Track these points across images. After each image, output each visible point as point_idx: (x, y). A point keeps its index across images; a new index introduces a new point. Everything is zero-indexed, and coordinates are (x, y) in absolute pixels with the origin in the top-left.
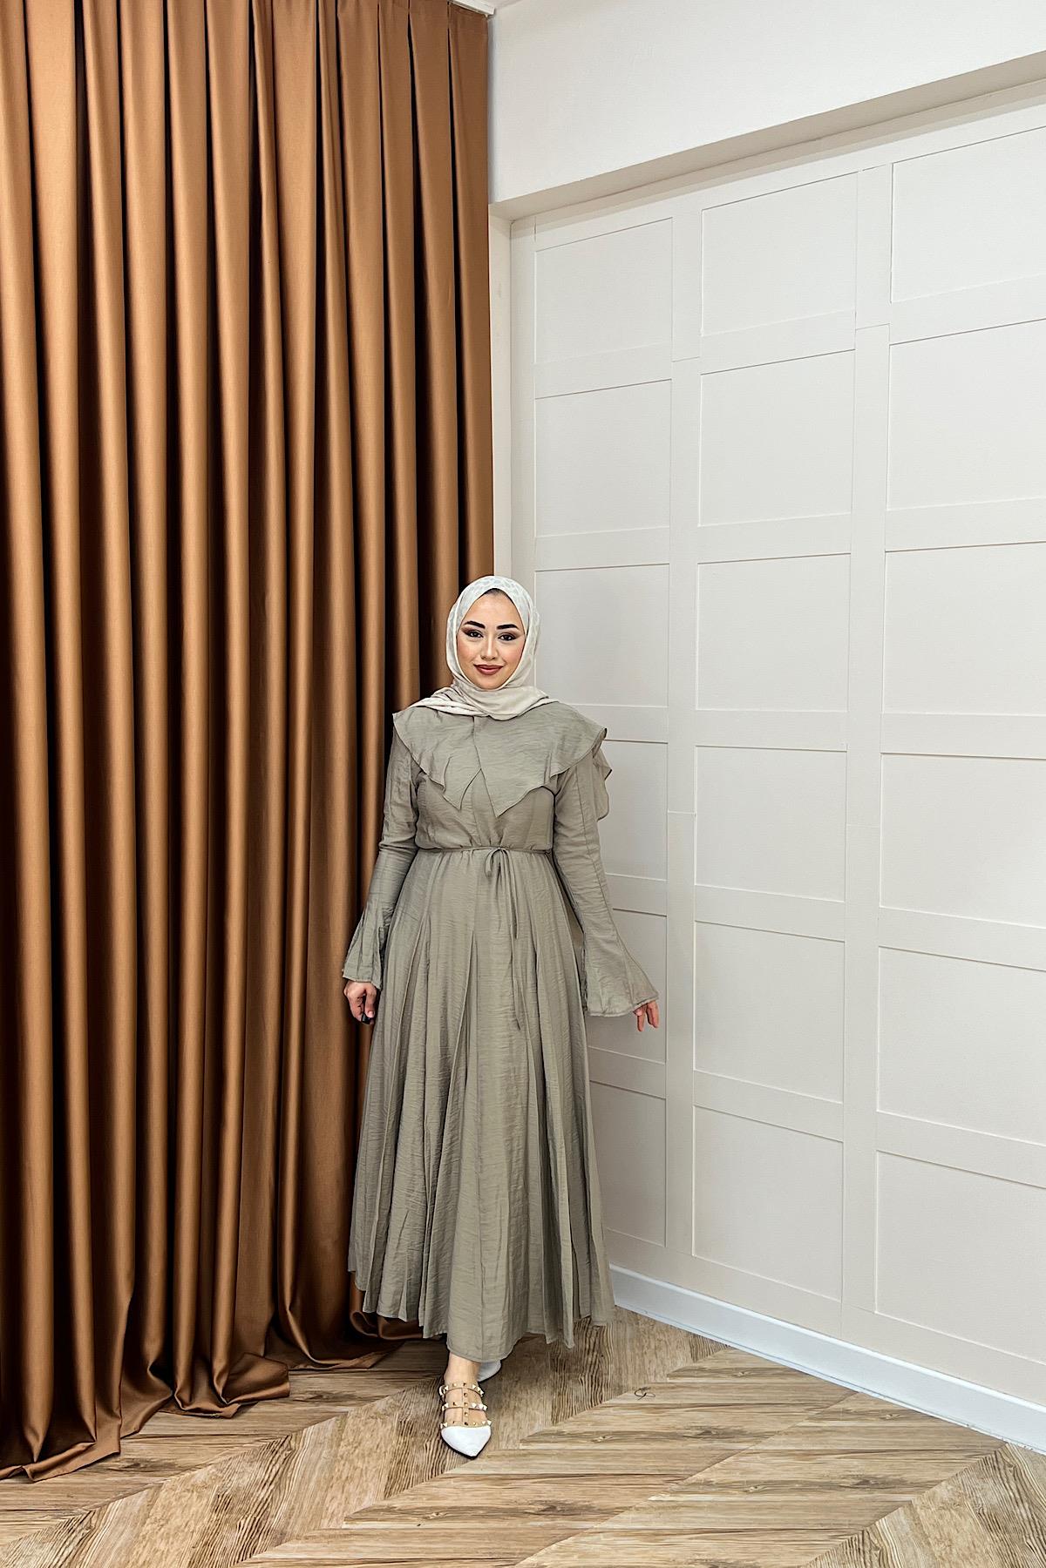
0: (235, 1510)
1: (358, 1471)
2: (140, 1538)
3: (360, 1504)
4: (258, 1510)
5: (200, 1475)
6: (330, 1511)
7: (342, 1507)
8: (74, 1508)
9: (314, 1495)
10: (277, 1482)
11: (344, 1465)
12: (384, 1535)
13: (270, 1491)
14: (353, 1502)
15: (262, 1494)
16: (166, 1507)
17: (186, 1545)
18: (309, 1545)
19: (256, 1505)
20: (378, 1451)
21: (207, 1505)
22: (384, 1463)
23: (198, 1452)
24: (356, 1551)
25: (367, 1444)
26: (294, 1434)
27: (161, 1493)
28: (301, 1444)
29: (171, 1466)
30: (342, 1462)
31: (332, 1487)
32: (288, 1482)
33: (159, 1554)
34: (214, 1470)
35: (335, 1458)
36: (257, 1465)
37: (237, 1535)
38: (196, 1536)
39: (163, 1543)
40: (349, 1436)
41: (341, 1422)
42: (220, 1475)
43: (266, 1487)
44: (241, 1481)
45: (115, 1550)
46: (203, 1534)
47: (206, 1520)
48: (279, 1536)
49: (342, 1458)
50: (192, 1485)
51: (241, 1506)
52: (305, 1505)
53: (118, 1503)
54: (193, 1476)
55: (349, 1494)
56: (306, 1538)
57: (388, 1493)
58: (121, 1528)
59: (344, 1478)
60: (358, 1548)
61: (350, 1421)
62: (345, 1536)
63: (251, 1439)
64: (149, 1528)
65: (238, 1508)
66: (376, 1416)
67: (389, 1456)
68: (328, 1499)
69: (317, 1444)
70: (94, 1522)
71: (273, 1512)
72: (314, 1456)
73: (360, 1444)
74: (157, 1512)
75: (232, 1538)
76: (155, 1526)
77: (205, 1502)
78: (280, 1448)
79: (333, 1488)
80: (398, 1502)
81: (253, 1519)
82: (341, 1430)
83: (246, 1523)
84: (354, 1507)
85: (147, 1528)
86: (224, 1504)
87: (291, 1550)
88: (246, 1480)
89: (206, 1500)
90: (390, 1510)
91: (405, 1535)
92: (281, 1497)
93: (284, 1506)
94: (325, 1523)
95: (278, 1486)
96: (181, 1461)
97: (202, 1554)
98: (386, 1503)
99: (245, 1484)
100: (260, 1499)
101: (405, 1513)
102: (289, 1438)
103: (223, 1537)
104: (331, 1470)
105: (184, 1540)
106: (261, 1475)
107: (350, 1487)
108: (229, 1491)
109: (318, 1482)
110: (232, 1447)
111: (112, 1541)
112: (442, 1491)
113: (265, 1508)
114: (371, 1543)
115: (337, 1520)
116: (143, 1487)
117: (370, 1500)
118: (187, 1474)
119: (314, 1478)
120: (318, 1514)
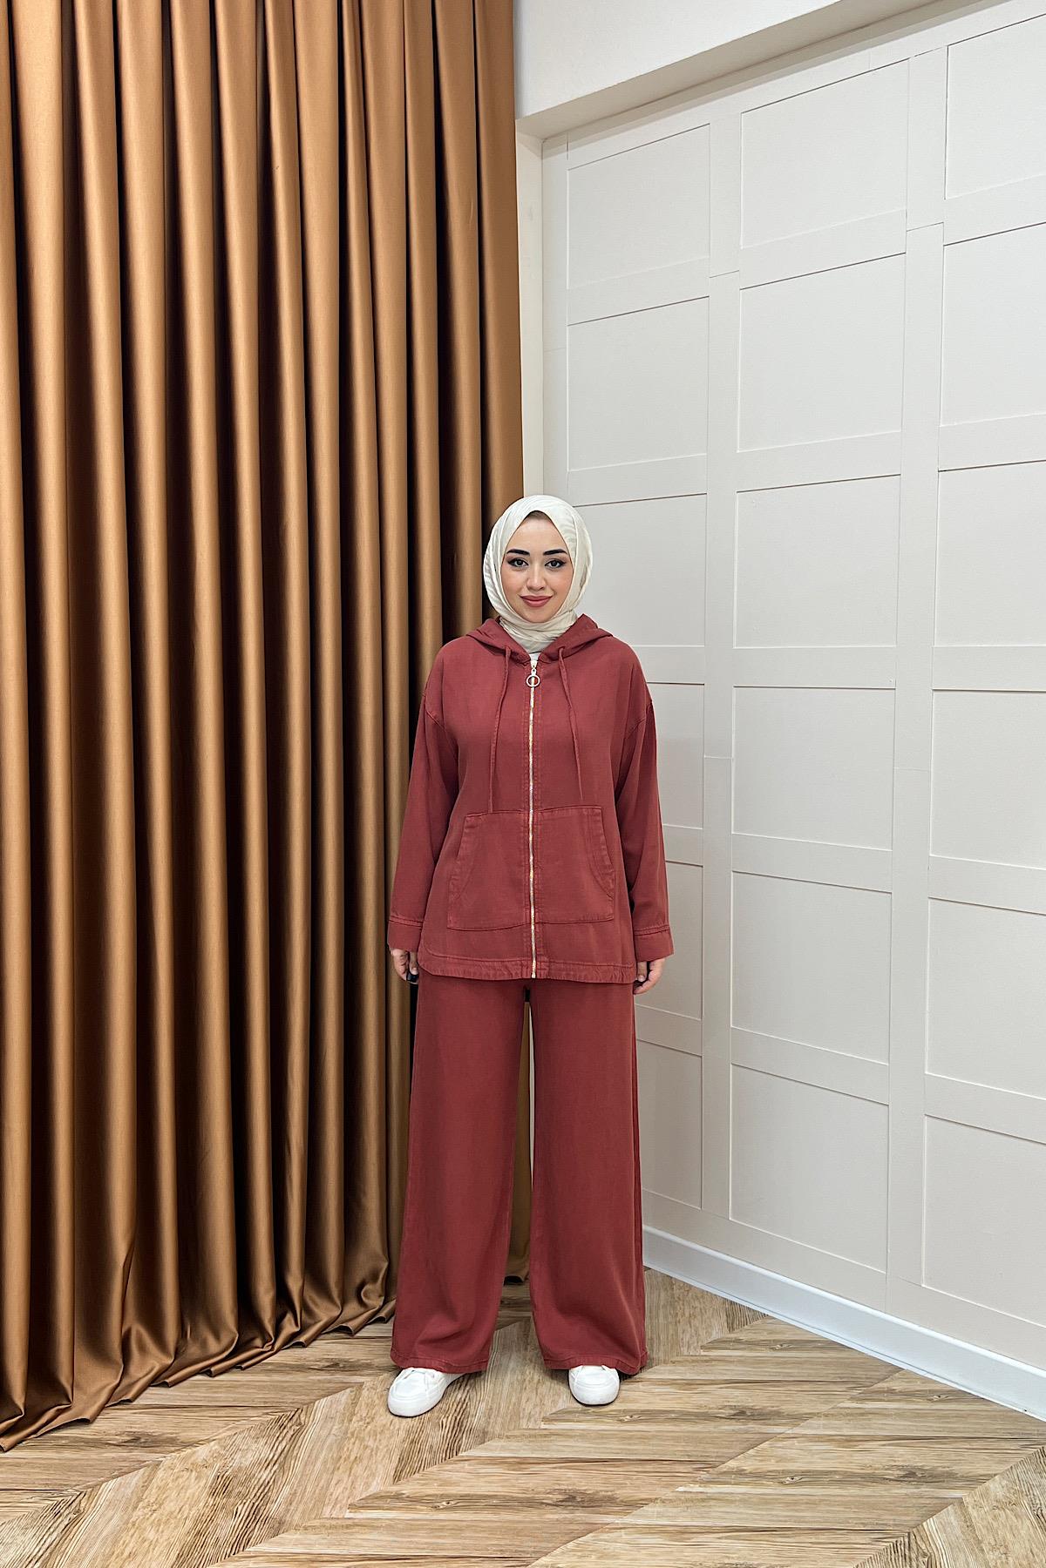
0: (234, 1494)
1: (369, 1450)
2: (130, 1525)
3: (366, 1490)
4: (258, 1494)
5: (202, 1452)
6: (334, 1497)
7: (346, 1494)
8: (64, 1488)
9: (318, 1479)
10: (282, 1462)
11: (354, 1443)
12: (389, 1527)
13: (273, 1472)
14: (360, 1486)
15: (265, 1475)
16: (162, 1489)
17: (178, 1534)
18: (309, 1536)
19: (256, 1488)
20: (392, 1428)
21: (205, 1487)
22: (397, 1441)
23: (203, 1426)
24: (357, 1546)
25: (381, 1420)
26: (305, 1407)
27: (159, 1472)
28: (311, 1419)
29: (172, 1441)
30: (353, 1440)
31: (339, 1468)
32: (293, 1462)
33: (146, 1544)
34: (217, 1447)
35: (346, 1435)
36: (262, 1442)
37: (232, 1523)
38: (189, 1524)
39: (153, 1532)
40: (362, 1410)
41: (356, 1394)
42: (223, 1452)
43: (270, 1467)
44: (243, 1460)
45: (101, 1538)
46: (196, 1522)
47: (202, 1504)
48: (277, 1525)
49: (353, 1435)
50: (192, 1464)
51: (240, 1489)
52: (309, 1489)
53: (112, 1484)
54: (194, 1453)
55: (356, 1478)
56: (306, 1528)
57: (397, 1478)
58: (111, 1513)
59: (352, 1458)
60: (360, 1542)
61: (365, 1393)
62: (348, 1526)
63: (260, 1412)
64: (140, 1513)
65: (237, 1491)
67: (402, 1434)
68: (334, 1482)
69: (328, 1418)
70: (83, 1505)
71: (274, 1497)
72: (325, 1432)
73: (373, 1419)
74: (152, 1494)
75: (226, 1527)
76: (146, 1510)
77: (202, 1484)
78: (290, 1425)
79: (341, 1470)
80: (407, 1488)
81: (251, 1505)
82: (355, 1402)
83: (243, 1509)
84: (361, 1493)
85: (138, 1513)
86: (222, 1487)
87: (288, 1542)
88: (249, 1459)
89: (204, 1481)
90: (398, 1497)
91: (411, 1527)
92: (284, 1480)
93: (287, 1490)
94: (327, 1511)
95: (282, 1466)
96: (184, 1436)
97: (193, 1545)
98: (395, 1489)
99: (248, 1463)
100: (261, 1482)
101: (415, 1500)
102: (300, 1411)
103: (217, 1525)
104: (340, 1449)
105: (176, 1528)
106: (266, 1453)
107: (358, 1469)
108: (229, 1471)
109: (325, 1462)
110: (238, 1421)
111: (100, 1528)
112: (455, 1476)
113: (265, 1492)
114: (374, 1536)
115: (341, 1508)
116: (140, 1465)
117: (378, 1484)
118: (189, 1451)
119: (321, 1458)
120: (321, 1500)
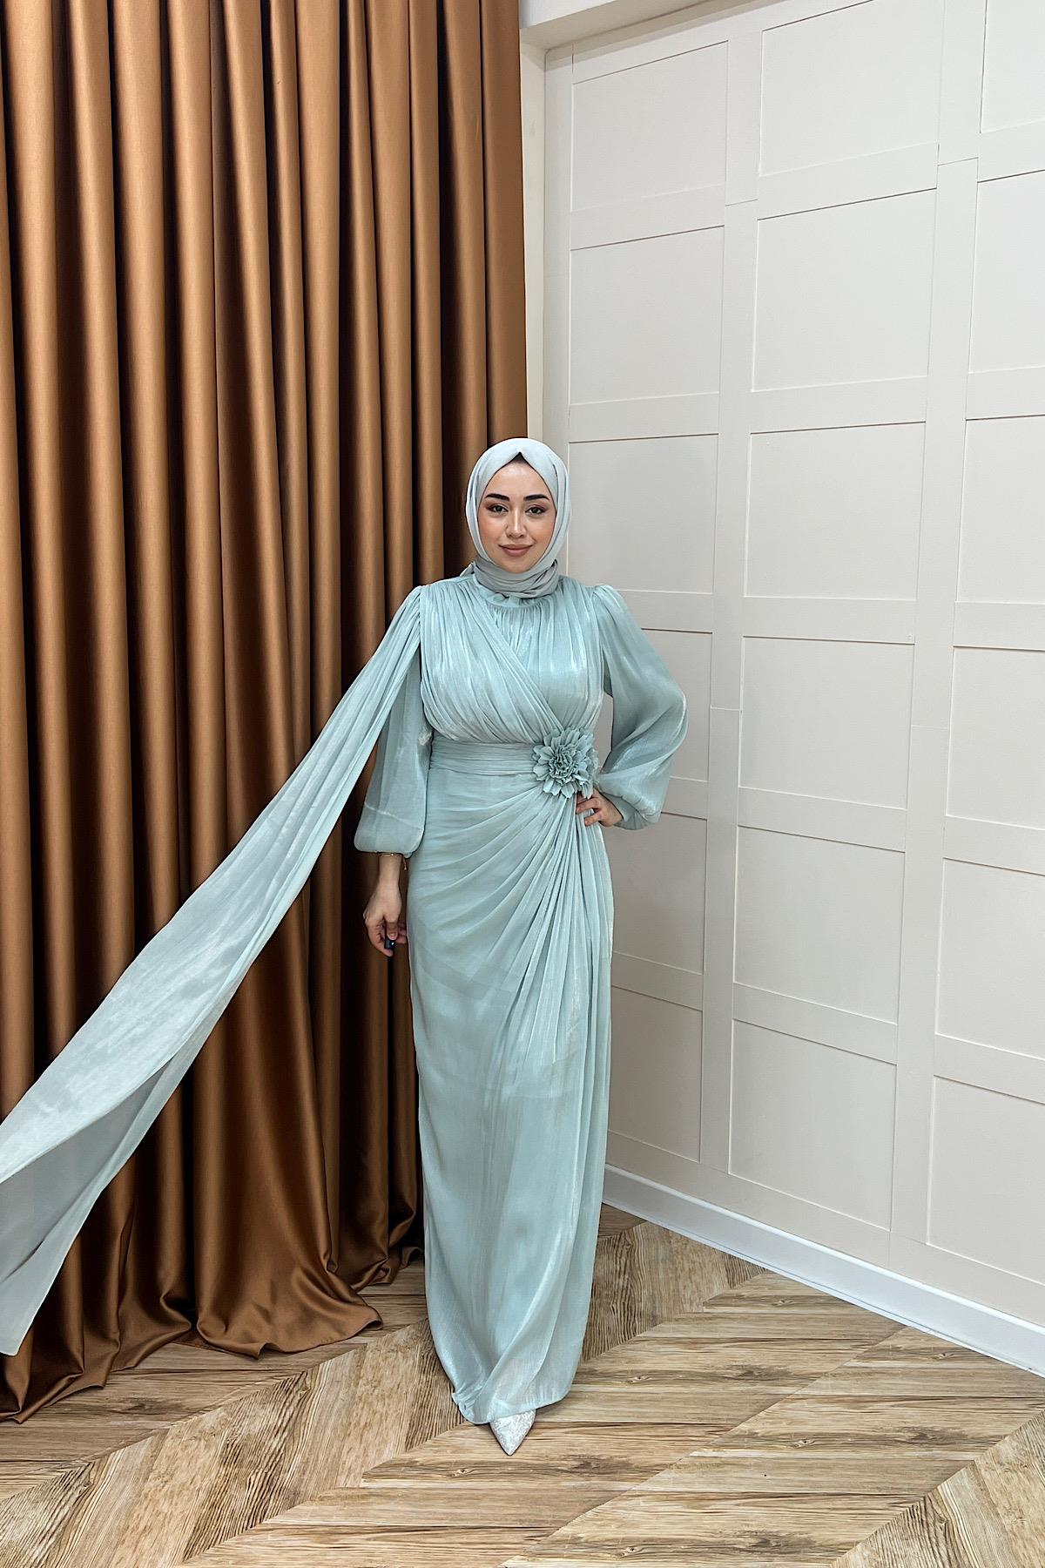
0: (246, 1463)
1: (378, 1415)
2: (142, 1497)
3: (379, 1458)
4: (270, 1464)
5: (209, 1420)
6: (347, 1465)
7: (360, 1461)
8: (72, 1459)
9: (331, 1444)
10: (291, 1429)
11: (363, 1408)
12: (406, 1497)
13: (282, 1440)
14: (372, 1454)
15: (275, 1443)
16: (172, 1458)
17: (192, 1506)
18: (325, 1507)
19: (268, 1457)
20: (399, 1391)
21: (215, 1456)
22: (406, 1406)
23: (208, 1391)
24: (373, 1517)
25: (388, 1383)
26: (310, 1370)
27: (166, 1441)
28: (317, 1382)
29: (177, 1408)
30: (361, 1405)
31: (349, 1435)
32: (302, 1428)
33: (161, 1517)
34: (224, 1413)
35: (353, 1400)
36: (269, 1407)
37: (246, 1493)
38: (203, 1496)
39: (166, 1504)
40: (368, 1373)
41: (360, 1356)
42: (230, 1419)
43: (279, 1435)
44: (252, 1426)
45: (113, 1513)
46: (210, 1493)
47: (213, 1475)
48: (292, 1496)
49: (360, 1400)
50: (200, 1432)
51: (251, 1458)
52: (321, 1457)
53: (120, 1454)
54: (201, 1420)
55: (368, 1445)
56: (321, 1499)
57: (409, 1444)
58: (121, 1485)
59: (362, 1424)
60: (377, 1513)
61: (369, 1354)
62: (363, 1497)
63: (264, 1376)
64: (151, 1484)
65: (248, 1460)
66: (397, 1349)
67: (411, 1398)
68: (345, 1450)
69: (334, 1382)
70: (93, 1476)
71: (286, 1467)
72: (332, 1397)
73: (379, 1382)
74: (162, 1464)
75: (240, 1499)
76: (157, 1482)
77: (212, 1453)
78: (295, 1390)
79: (352, 1437)
80: (421, 1455)
81: (264, 1474)
82: (360, 1365)
83: (256, 1479)
84: (374, 1461)
85: (150, 1484)
86: (233, 1455)
87: (305, 1514)
88: (257, 1426)
89: (214, 1451)
90: (411, 1464)
91: (428, 1497)
92: (295, 1447)
93: (298, 1459)
94: (342, 1481)
95: (292, 1434)
96: (189, 1402)
97: (209, 1518)
98: (408, 1456)
99: (257, 1430)
100: (272, 1450)
101: (428, 1469)
102: (305, 1374)
103: (231, 1496)
104: (349, 1414)
105: (189, 1500)
106: (274, 1420)
107: (369, 1436)
108: (238, 1439)
109: (335, 1429)
110: (243, 1385)
111: (111, 1501)
112: (467, 1443)
113: (277, 1461)
114: (390, 1506)
115: (355, 1477)
116: (147, 1433)
117: (390, 1451)
118: (195, 1418)
119: (331, 1424)
120: (334, 1469)
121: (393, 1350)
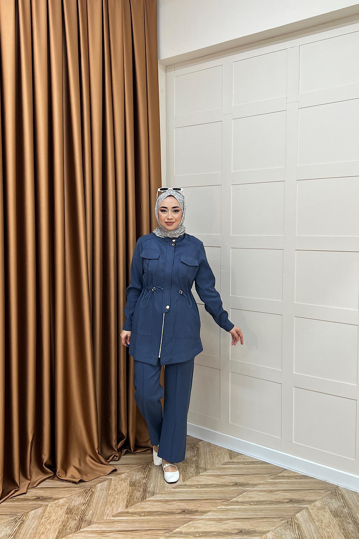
0: (74, 514)
1: (116, 499)
2: (41, 524)
3: (117, 511)
4: (82, 514)
5: (61, 501)
6: (107, 513)
7: (111, 512)
8: (17, 513)
9: (101, 508)
10: (88, 503)
11: (111, 497)
12: (126, 522)
13: (85, 507)
14: (115, 510)
15: (83, 508)
16: (50, 513)
17: (56, 526)
18: (100, 525)
19: (81, 512)
20: (123, 492)
21: (64, 512)
22: (125, 496)
23: (60, 493)
25: (119, 490)
26: (93, 486)
27: (48, 508)
28: (96, 490)
29: (51, 498)
31: (107, 505)
32: (92, 503)
33: (47, 529)
34: (66, 499)
35: (108, 495)
36: (81, 498)
37: (74, 522)
38: (60, 523)
39: (49, 526)
40: (113, 487)
41: (110, 482)
42: (68, 501)
43: (84, 505)
44: (75, 503)
45: (32, 528)
46: (63, 522)
47: (63, 517)
48: (89, 522)
49: (110, 495)
50: (58, 505)
52: (98, 511)
53: (33, 512)
54: (59, 501)
55: (113, 508)
56: (99, 523)
57: (127, 507)
58: (34, 520)
59: (111, 502)
60: (117, 526)
61: (113, 481)
62: (112, 522)
63: (79, 489)
65: (74, 513)
66: (122, 480)
67: (127, 494)
68: (106, 509)
69: (101, 490)
70: (24, 518)
71: (87, 514)
72: (101, 494)
73: (116, 489)
74: (46, 514)
75: (73, 524)
76: (46, 519)
78: (89, 492)
80: (130, 510)
81: (80, 517)
82: (110, 485)
83: (77, 518)
84: (115, 512)
85: (43, 520)
86: (69, 511)
87: (94, 527)
89: (63, 510)
90: (128, 513)
91: (133, 522)
92: (90, 509)
93: (91, 512)
94: (105, 518)
95: (88, 505)
96: (54, 496)
97: (63, 529)
98: (126, 510)
99: (77, 504)
100: (82, 510)
101: (133, 514)
102: (92, 488)
103: (70, 523)
104: (107, 499)
105: (56, 524)
106: (82, 501)
107: (114, 505)
108: (71, 507)
109: (102, 503)
110: (72, 491)
111: (31, 525)
112: (146, 506)
113: (84, 513)
114: (122, 524)
115: (110, 517)
116: (41, 506)
117: (121, 509)
118: (57, 501)
119: (101, 502)
120: (103, 514)
121: (120, 480)
